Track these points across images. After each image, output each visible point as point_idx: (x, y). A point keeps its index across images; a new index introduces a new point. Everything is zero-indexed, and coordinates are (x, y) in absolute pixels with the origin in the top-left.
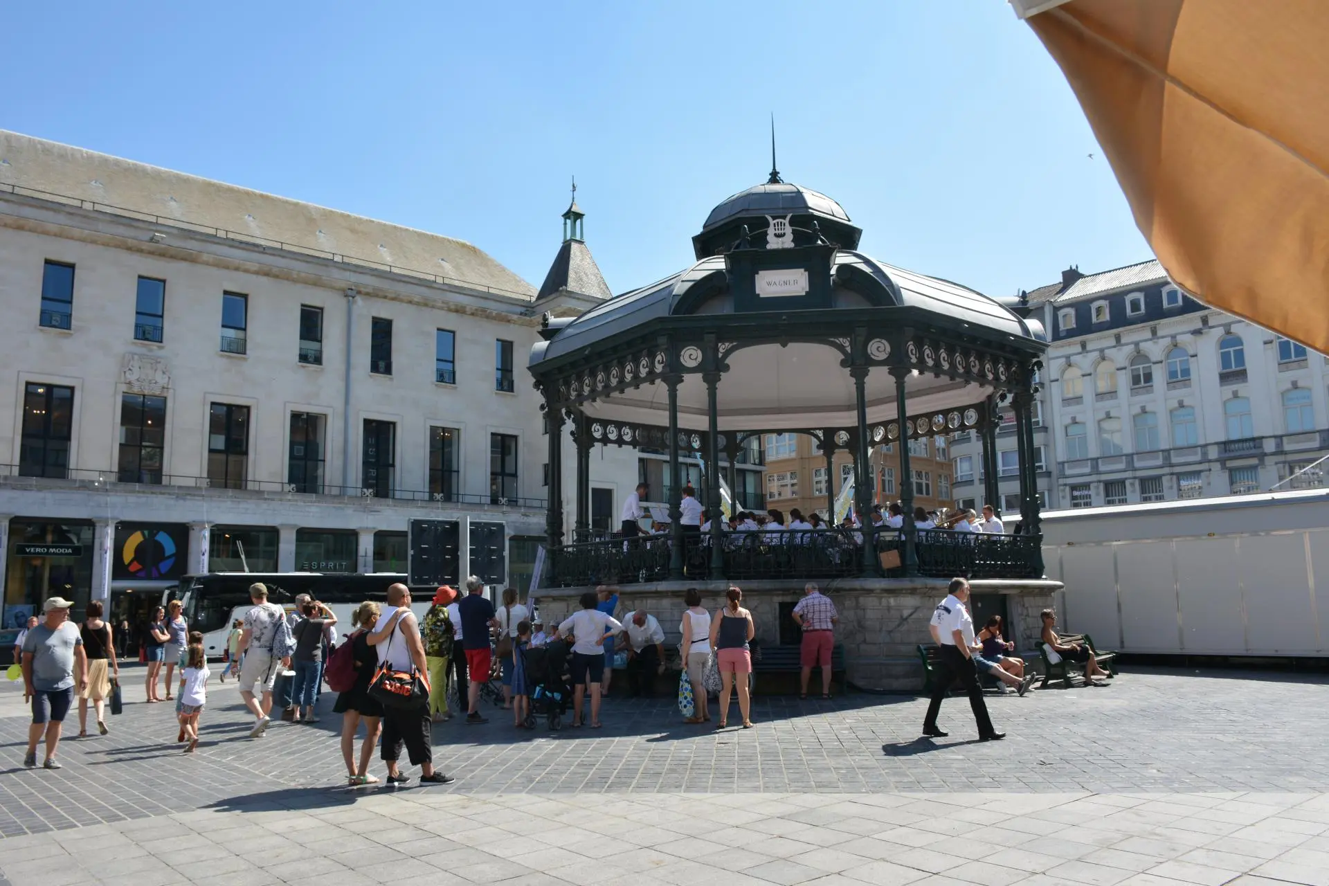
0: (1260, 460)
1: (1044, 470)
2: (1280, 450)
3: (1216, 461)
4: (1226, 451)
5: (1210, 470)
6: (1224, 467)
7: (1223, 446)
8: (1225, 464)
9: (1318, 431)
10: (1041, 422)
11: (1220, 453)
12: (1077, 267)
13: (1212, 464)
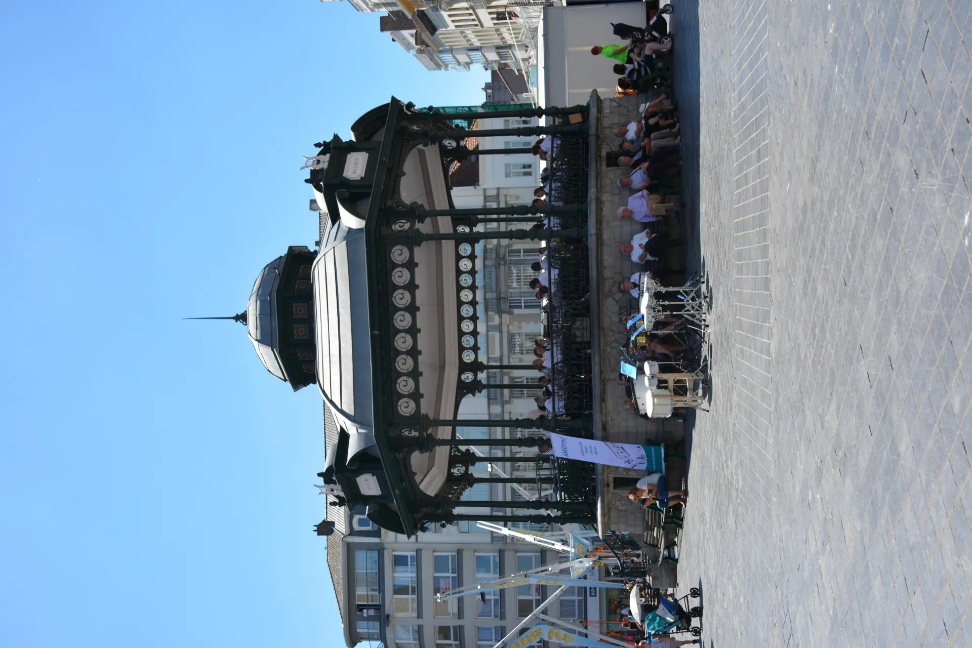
0: (506, 375)
1: (497, 554)
2: (499, 360)
3: (503, 407)
4: (496, 399)
5: (510, 413)
6: (509, 402)
7: (491, 401)
8: (506, 401)
9: (487, 332)
10: (453, 554)
11: (496, 404)
12: (316, 526)
13: (505, 411)
